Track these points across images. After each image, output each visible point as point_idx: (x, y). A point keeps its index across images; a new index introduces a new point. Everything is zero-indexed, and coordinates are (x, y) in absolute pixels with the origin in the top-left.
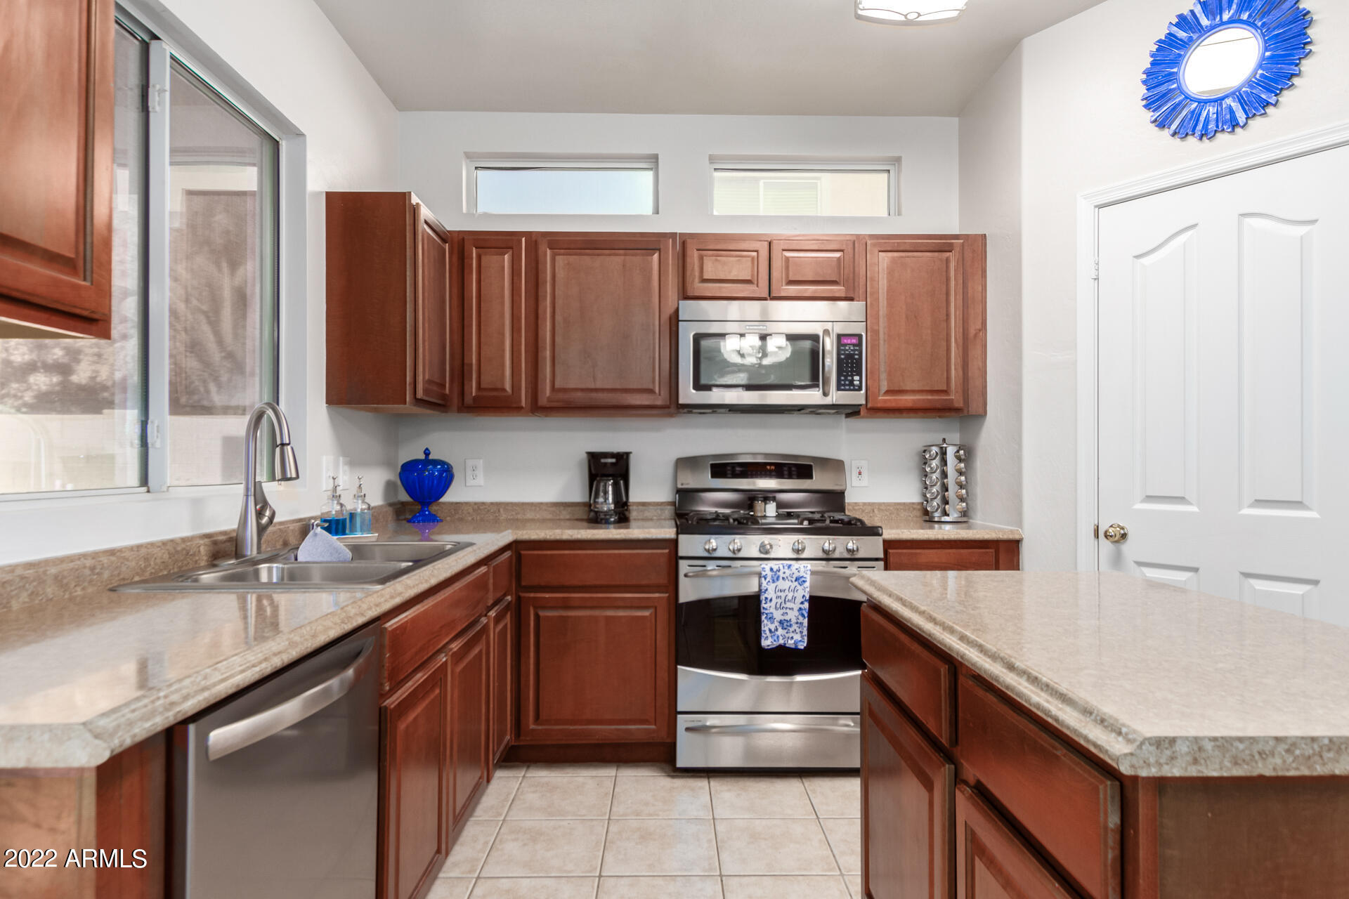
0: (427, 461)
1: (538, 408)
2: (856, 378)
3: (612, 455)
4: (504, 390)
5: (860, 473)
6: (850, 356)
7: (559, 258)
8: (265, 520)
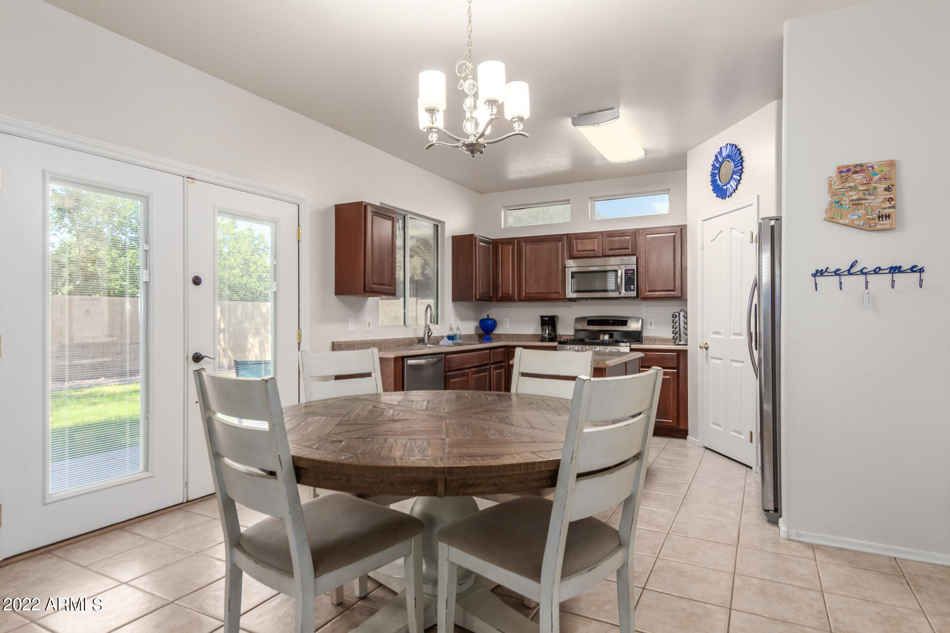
0: (488, 319)
1: (520, 300)
2: (632, 286)
3: (548, 317)
4: (509, 294)
5: (651, 324)
6: (630, 278)
7: (527, 246)
8: (430, 334)
